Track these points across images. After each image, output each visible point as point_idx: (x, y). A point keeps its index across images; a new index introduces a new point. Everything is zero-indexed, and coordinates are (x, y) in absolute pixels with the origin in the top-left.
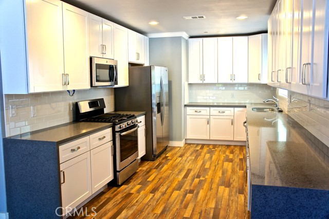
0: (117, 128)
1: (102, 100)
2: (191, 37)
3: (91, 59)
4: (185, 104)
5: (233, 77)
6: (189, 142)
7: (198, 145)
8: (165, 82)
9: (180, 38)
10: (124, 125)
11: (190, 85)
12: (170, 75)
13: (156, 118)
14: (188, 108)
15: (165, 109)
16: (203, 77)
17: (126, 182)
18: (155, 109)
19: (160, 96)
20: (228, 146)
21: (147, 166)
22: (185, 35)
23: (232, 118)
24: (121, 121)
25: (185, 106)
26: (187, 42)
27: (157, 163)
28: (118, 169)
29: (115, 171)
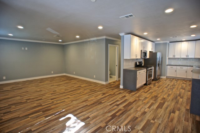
0: (148, 69)
1: (142, 62)
2: (170, 42)
3: (141, 51)
4: (167, 64)
5: (187, 56)
6: (167, 77)
7: (171, 78)
8: (161, 57)
9: (166, 43)
10: (150, 69)
11: (169, 58)
12: (162, 55)
13: (157, 68)
14: (168, 66)
15: (160, 66)
16: (174, 56)
17: (149, 84)
18: (157, 65)
19: (159, 62)
20: (184, 80)
21: (154, 82)
22: (168, 42)
23: (186, 70)
24: (149, 68)
25: (167, 65)
26: (169, 44)
27: (157, 81)
28: (147, 80)
29: (146, 81)
